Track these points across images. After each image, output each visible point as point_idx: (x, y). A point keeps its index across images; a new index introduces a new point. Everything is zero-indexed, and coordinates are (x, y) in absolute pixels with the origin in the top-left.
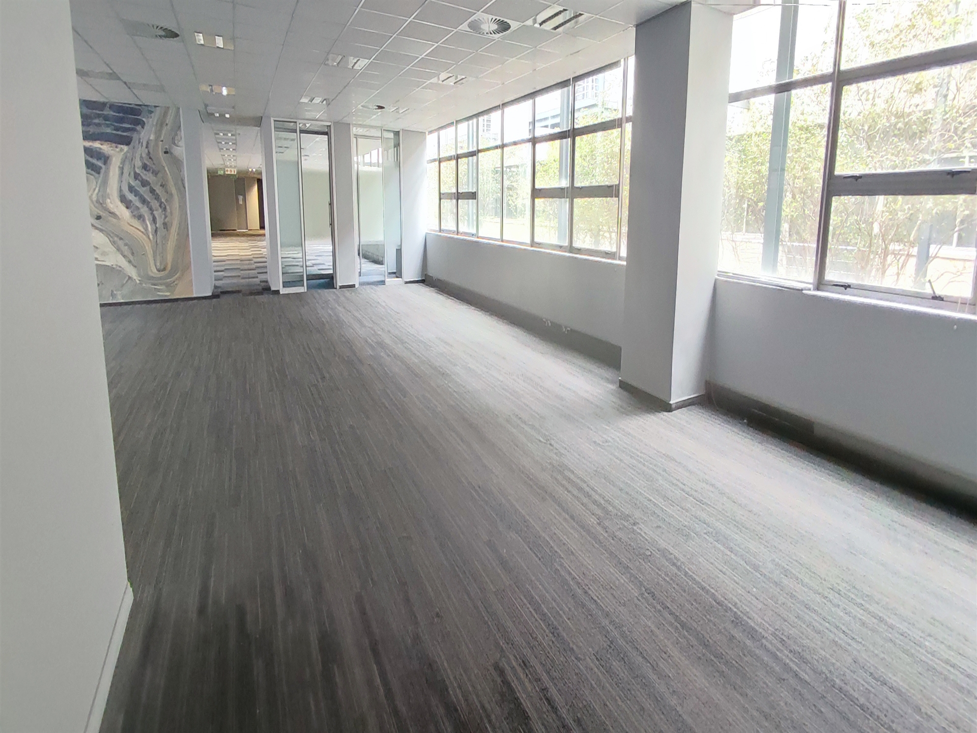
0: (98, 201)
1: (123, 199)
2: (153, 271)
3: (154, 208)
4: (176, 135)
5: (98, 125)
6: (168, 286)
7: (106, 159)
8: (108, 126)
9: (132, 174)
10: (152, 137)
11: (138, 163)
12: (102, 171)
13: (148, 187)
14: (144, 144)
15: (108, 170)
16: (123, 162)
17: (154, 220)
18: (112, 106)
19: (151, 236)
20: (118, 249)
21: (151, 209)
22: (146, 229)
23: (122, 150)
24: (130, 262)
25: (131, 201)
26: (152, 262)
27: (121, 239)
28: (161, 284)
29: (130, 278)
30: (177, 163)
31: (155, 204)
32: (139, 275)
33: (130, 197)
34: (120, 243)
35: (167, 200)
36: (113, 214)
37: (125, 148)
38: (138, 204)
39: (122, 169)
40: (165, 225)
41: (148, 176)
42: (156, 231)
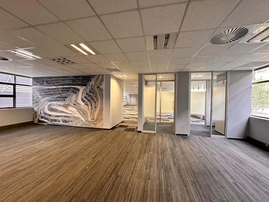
0: (75, 100)
1: (82, 100)
2: (90, 119)
3: (92, 102)
4: (102, 82)
5: (77, 82)
6: (94, 124)
7: (78, 90)
8: (80, 82)
9: (86, 94)
10: (93, 84)
11: (88, 91)
12: (77, 93)
13: (91, 97)
14: (91, 85)
15: (79, 92)
16: (83, 91)
17: (92, 106)
18: (82, 77)
19: (90, 110)
20: (80, 113)
21: (91, 103)
22: (89, 108)
23: (83, 87)
24: (83, 116)
25: (85, 101)
26: (90, 117)
27: (81, 110)
28: (92, 123)
29: (82, 120)
30: (101, 90)
31: (92, 101)
32: (85, 120)
33: (85, 99)
34: (80, 111)
35: (96, 101)
36: (79, 104)
37: (85, 87)
38: (87, 101)
39: (83, 93)
40: (95, 107)
41: (91, 94)
42: (92, 109)
